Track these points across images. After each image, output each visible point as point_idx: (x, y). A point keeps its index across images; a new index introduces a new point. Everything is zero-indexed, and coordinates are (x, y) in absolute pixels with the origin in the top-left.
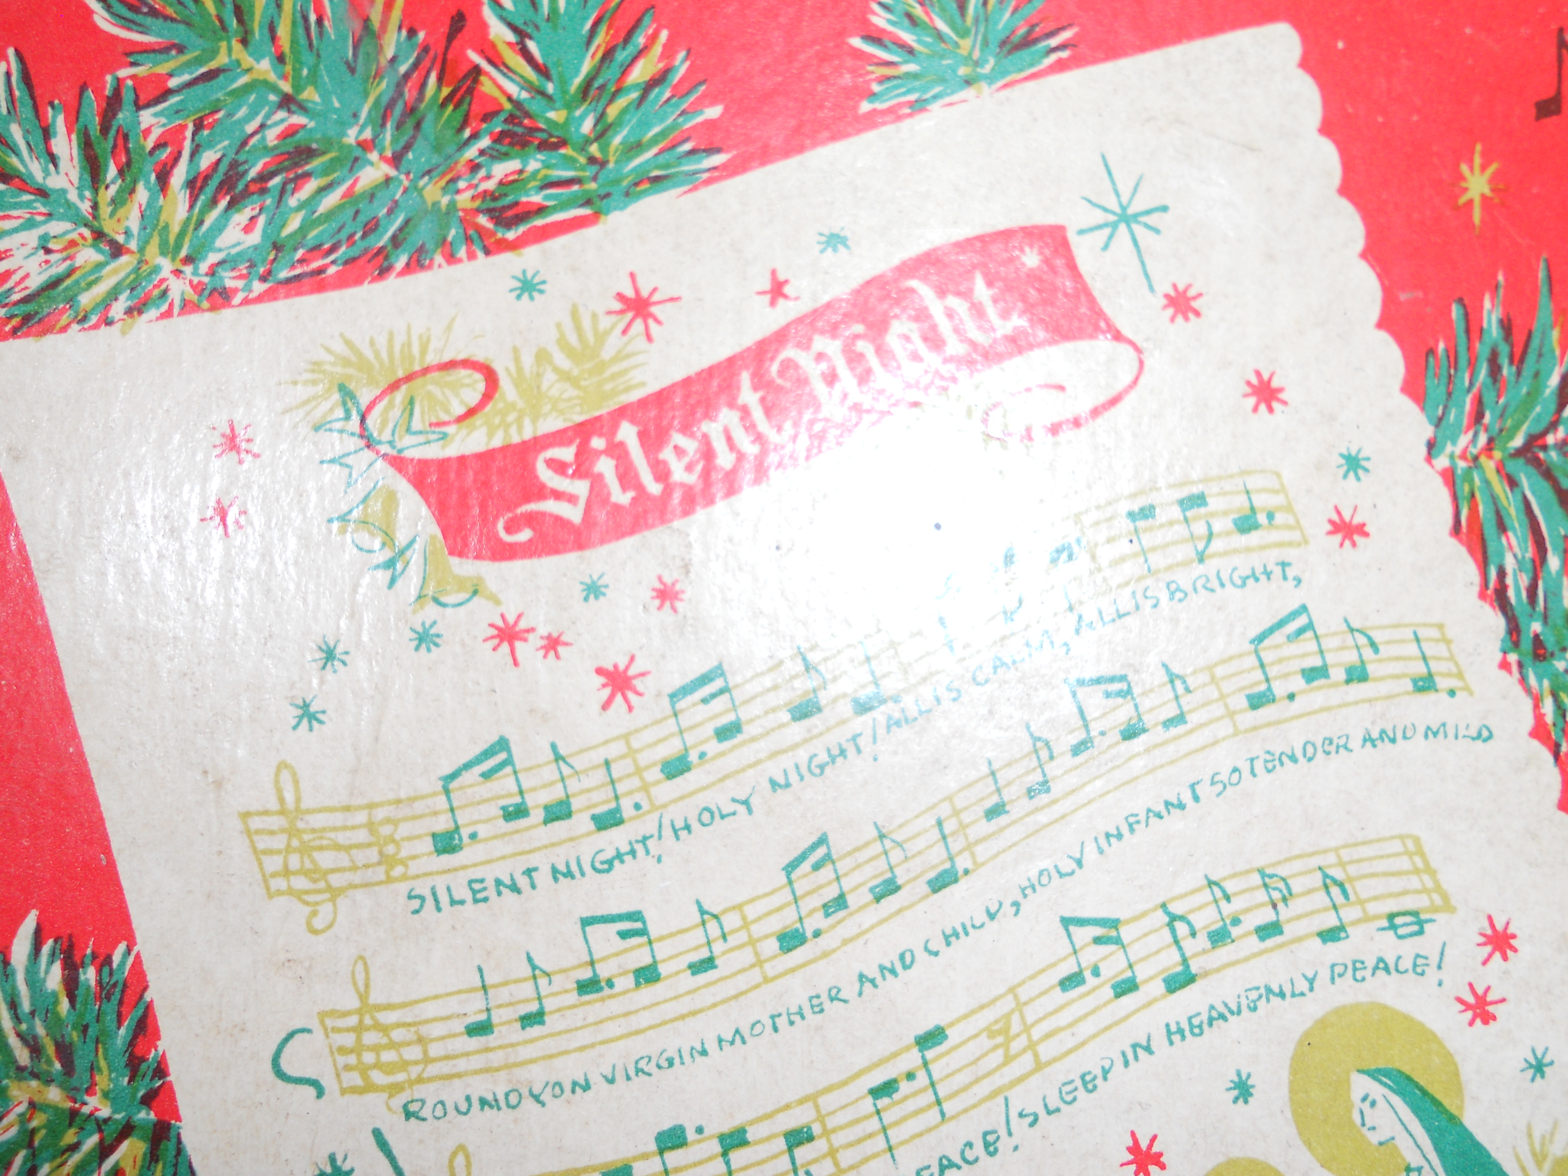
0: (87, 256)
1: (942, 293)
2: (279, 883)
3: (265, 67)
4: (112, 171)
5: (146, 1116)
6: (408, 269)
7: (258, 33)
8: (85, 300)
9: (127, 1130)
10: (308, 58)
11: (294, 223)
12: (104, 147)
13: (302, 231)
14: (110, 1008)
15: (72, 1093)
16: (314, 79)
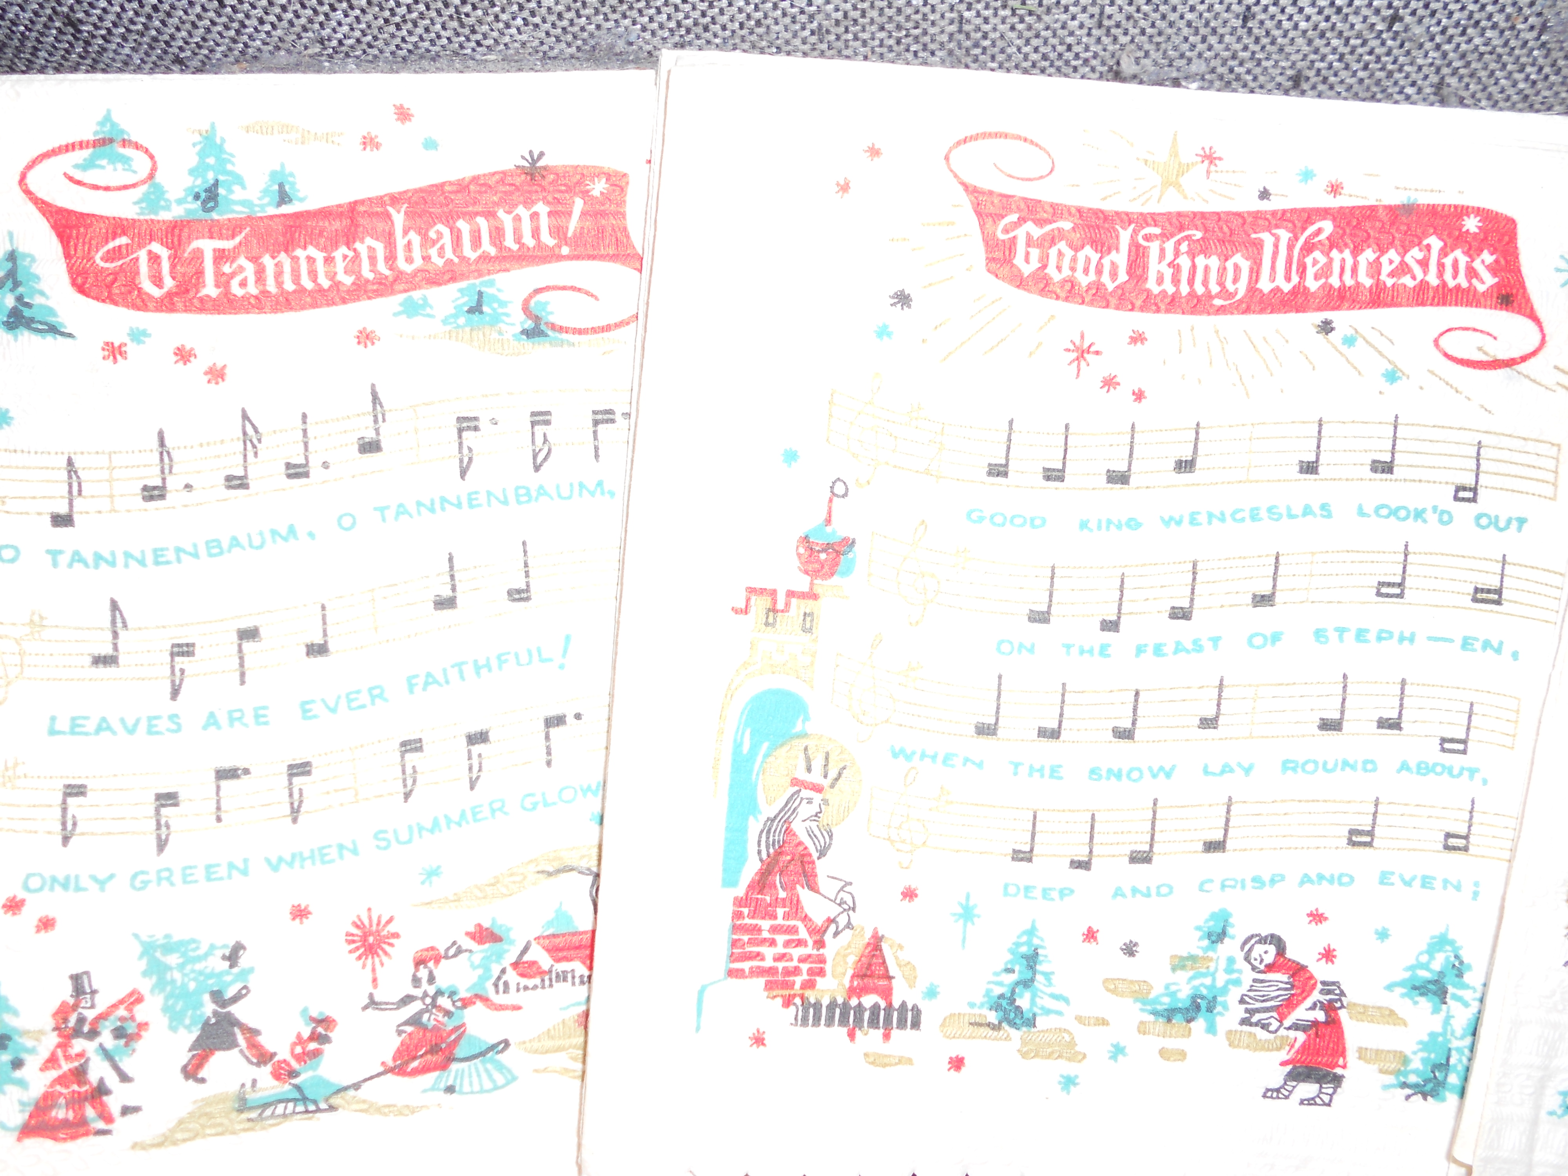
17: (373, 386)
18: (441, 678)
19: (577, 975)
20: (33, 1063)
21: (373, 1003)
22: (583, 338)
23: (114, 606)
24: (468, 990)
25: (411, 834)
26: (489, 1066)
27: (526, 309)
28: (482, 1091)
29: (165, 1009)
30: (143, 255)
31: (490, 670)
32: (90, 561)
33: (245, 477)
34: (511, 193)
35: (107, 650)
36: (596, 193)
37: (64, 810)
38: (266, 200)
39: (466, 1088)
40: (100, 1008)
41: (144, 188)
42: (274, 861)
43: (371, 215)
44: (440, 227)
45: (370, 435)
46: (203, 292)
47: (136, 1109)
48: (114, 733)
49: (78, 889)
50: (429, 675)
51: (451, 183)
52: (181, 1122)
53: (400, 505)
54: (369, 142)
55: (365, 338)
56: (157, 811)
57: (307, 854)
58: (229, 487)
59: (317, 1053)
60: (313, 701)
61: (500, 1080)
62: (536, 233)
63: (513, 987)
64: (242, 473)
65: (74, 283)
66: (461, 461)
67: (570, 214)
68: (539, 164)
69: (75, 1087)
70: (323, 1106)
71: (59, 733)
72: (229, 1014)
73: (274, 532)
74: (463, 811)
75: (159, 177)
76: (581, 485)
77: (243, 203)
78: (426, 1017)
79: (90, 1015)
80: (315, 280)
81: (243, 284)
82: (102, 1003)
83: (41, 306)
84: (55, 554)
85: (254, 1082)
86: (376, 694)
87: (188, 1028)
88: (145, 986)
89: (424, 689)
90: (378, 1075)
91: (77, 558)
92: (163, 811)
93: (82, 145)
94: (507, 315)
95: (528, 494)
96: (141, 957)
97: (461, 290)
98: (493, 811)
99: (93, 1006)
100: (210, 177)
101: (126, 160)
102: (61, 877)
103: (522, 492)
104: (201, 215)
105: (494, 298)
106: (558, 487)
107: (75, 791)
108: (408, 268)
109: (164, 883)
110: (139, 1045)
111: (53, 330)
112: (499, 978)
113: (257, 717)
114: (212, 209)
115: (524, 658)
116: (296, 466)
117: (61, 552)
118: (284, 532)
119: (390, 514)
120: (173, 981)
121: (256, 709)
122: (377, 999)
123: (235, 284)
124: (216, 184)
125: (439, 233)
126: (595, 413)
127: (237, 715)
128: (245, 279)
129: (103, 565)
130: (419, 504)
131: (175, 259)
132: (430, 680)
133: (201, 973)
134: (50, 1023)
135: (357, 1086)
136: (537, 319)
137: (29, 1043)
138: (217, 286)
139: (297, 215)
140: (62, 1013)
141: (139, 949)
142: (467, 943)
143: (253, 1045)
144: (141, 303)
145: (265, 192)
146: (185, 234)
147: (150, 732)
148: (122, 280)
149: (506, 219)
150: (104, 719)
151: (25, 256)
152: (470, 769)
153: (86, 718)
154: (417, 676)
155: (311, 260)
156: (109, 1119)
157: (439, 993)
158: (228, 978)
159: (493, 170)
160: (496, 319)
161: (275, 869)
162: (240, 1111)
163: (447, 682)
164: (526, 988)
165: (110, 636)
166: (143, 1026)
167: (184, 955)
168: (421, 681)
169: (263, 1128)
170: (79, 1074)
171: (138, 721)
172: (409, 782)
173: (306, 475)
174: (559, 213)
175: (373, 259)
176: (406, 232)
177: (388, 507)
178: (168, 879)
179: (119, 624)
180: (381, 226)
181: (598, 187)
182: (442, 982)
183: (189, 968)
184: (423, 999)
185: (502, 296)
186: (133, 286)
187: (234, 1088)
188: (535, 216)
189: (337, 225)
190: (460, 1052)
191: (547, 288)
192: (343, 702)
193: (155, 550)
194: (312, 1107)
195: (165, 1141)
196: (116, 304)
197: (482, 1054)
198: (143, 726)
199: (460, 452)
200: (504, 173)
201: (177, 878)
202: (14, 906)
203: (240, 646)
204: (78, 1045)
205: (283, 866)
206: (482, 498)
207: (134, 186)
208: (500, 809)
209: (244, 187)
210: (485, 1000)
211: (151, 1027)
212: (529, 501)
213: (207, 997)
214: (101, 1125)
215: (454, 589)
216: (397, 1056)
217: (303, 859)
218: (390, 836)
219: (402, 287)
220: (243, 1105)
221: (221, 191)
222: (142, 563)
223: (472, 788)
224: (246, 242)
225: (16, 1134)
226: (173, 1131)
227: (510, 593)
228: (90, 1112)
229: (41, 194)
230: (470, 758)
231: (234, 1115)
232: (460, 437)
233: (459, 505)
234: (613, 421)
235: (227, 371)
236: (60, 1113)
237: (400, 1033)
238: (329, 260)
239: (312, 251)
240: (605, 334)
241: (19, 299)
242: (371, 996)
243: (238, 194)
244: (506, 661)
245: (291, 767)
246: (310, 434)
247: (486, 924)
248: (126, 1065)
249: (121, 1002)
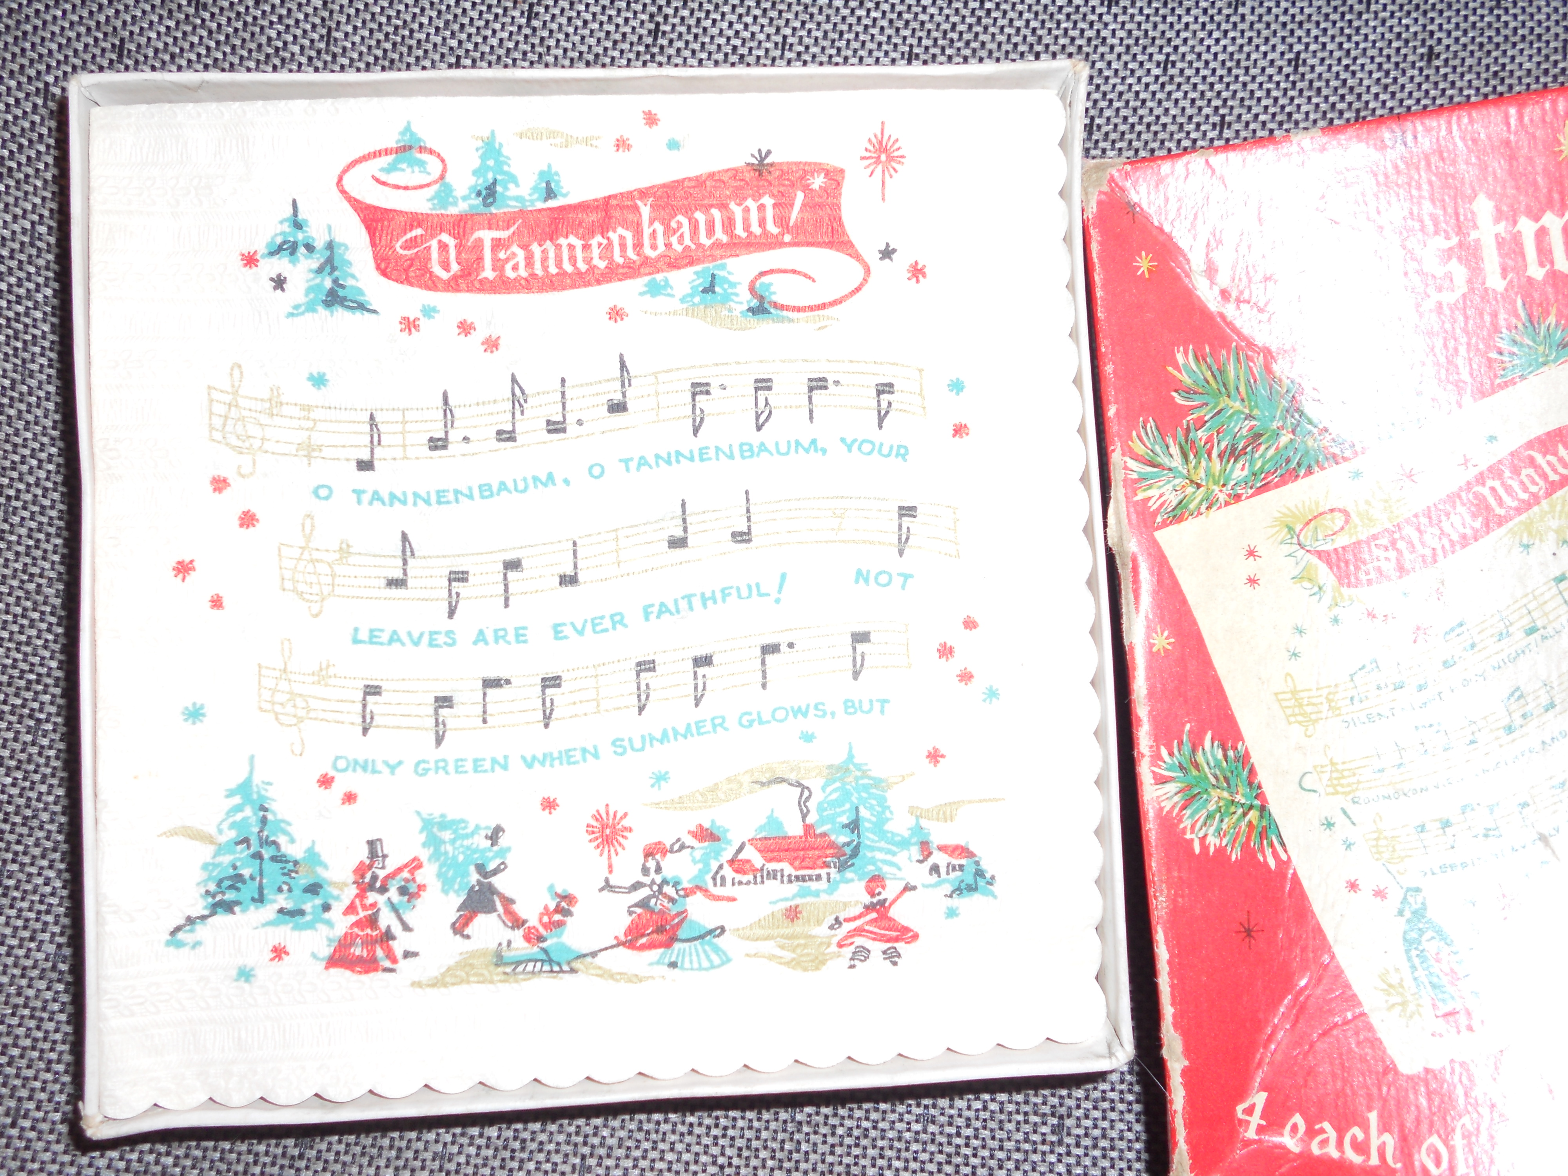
0: (1190, 490)
1: (1544, 455)
2: (1292, 719)
3: (1238, 405)
4: (1191, 456)
5: (1257, 803)
6: (1305, 475)
7: (1233, 392)
8: (1192, 506)
9: (1251, 807)
10: (1253, 398)
11: (1259, 464)
12: (1187, 448)
13: (1262, 467)
14: (1240, 765)
15: (1231, 794)
16: (1257, 406)
17: (621, 356)
18: (672, 608)
19: (786, 873)
20: (338, 908)
21: (608, 886)
22: (801, 315)
23: (405, 537)
24: (689, 881)
25: (644, 743)
26: (707, 948)
27: (752, 290)
28: (700, 969)
29: (439, 875)
30: (434, 244)
31: (715, 602)
32: (387, 500)
33: (513, 431)
34: (742, 188)
35: (398, 574)
36: (815, 186)
37: (364, 706)
38: (535, 196)
39: (687, 965)
40: (389, 869)
41: (436, 187)
42: (529, 759)
43: (621, 207)
44: (680, 218)
45: (618, 397)
46: (483, 275)
47: (415, 954)
48: (403, 644)
49: (374, 771)
50: (662, 604)
51: (690, 179)
52: (449, 969)
53: (642, 458)
54: (622, 144)
55: (616, 314)
56: (436, 711)
57: (556, 755)
58: (499, 440)
59: (560, 924)
60: (564, 624)
61: (716, 960)
62: (762, 222)
63: (729, 881)
64: (510, 428)
65: (378, 267)
66: (694, 420)
67: (792, 205)
68: (766, 161)
69: (369, 931)
70: (566, 968)
71: (361, 642)
72: (490, 884)
73: (535, 479)
74: (689, 725)
75: (448, 178)
76: (797, 443)
77: (517, 198)
78: (653, 901)
79: (382, 874)
80: (574, 265)
81: (515, 268)
82: (391, 865)
83: (352, 287)
84: (359, 493)
85: (509, 943)
86: (618, 620)
87: (457, 892)
88: (424, 855)
89: (658, 617)
90: (612, 947)
91: (376, 496)
92: (441, 711)
93: (387, 152)
94: (737, 295)
95: (751, 449)
96: (421, 832)
97: (696, 273)
98: (714, 726)
99: (383, 868)
100: (490, 176)
101: (422, 164)
102: (361, 761)
103: (746, 448)
104: (482, 209)
105: (725, 280)
106: (777, 444)
107: (372, 690)
108: (652, 254)
109: (441, 771)
110: (418, 902)
111: (362, 307)
112: (717, 872)
113: (517, 636)
114: (491, 204)
115: (745, 592)
116: (555, 423)
117: (364, 492)
118: (544, 479)
119: (633, 465)
120: (446, 853)
121: (516, 629)
122: (612, 883)
123: (508, 267)
124: (495, 182)
125: (678, 222)
126: (810, 380)
127: (501, 633)
128: (517, 264)
129: (397, 504)
130: (657, 456)
131: (459, 247)
132: (663, 609)
133: (468, 848)
134: (351, 878)
135: (594, 954)
136: (761, 299)
137: (335, 892)
138: (494, 270)
139: (562, 209)
140: (360, 870)
141: (419, 824)
142: (689, 841)
143: (509, 912)
144: (432, 284)
145: (535, 189)
146: (469, 225)
147: (431, 645)
148: (417, 263)
149: (737, 211)
150: (395, 632)
151: (341, 245)
152: (696, 688)
153: (382, 631)
154: (652, 605)
155: (571, 247)
156: (394, 961)
157: (665, 882)
158: (490, 854)
159: (726, 167)
160: (726, 298)
161: (530, 766)
162: (497, 965)
163: (678, 612)
164: (740, 883)
165: (401, 563)
166: (422, 887)
167: (455, 832)
168: (655, 609)
169: (516, 981)
170: (372, 921)
171: (422, 634)
172: (643, 697)
173: (564, 430)
174: (783, 205)
175: (623, 247)
176: (651, 223)
177: (632, 459)
178: (444, 768)
179: (408, 553)
180: (631, 217)
181: (818, 182)
182: (668, 871)
183: (458, 843)
184: (650, 886)
185: (732, 278)
186: (425, 269)
187: (493, 946)
188: (762, 208)
189: (593, 217)
190: (682, 934)
191: (771, 272)
192: (589, 626)
193: (438, 492)
194: (556, 968)
195: (437, 983)
196: (411, 284)
197: (702, 937)
198: (426, 639)
199: (694, 412)
200: (736, 170)
201: (451, 768)
202: (326, 781)
203: (505, 575)
204: (372, 897)
205: (536, 764)
206: (712, 453)
207: (428, 185)
208: (721, 725)
209: (517, 185)
210: (705, 891)
211: (428, 888)
212: (751, 456)
213: (472, 868)
214: (387, 964)
215: (685, 530)
216: (629, 931)
217: (553, 759)
218: (626, 743)
219: (647, 270)
220: (499, 960)
221: (499, 189)
222: (427, 502)
223: (697, 705)
224: (517, 233)
225: (324, 964)
226: (443, 975)
227: (734, 535)
228: (380, 953)
229: (354, 194)
230: (695, 678)
231: (492, 968)
232: (694, 400)
233: (692, 459)
234: (826, 388)
235: (501, 342)
236: (358, 951)
237: (630, 913)
238: (586, 247)
239: (572, 240)
240: (821, 312)
241: (335, 281)
242: (607, 880)
243: (513, 191)
244: (729, 594)
245: (544, 680)
246: (567, 396)
247: (707, 825)
248: (408, 917)
249: (406, 866)
